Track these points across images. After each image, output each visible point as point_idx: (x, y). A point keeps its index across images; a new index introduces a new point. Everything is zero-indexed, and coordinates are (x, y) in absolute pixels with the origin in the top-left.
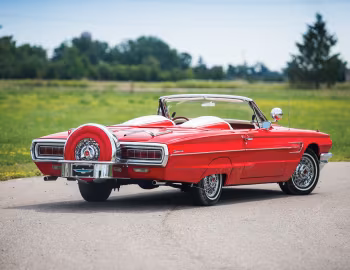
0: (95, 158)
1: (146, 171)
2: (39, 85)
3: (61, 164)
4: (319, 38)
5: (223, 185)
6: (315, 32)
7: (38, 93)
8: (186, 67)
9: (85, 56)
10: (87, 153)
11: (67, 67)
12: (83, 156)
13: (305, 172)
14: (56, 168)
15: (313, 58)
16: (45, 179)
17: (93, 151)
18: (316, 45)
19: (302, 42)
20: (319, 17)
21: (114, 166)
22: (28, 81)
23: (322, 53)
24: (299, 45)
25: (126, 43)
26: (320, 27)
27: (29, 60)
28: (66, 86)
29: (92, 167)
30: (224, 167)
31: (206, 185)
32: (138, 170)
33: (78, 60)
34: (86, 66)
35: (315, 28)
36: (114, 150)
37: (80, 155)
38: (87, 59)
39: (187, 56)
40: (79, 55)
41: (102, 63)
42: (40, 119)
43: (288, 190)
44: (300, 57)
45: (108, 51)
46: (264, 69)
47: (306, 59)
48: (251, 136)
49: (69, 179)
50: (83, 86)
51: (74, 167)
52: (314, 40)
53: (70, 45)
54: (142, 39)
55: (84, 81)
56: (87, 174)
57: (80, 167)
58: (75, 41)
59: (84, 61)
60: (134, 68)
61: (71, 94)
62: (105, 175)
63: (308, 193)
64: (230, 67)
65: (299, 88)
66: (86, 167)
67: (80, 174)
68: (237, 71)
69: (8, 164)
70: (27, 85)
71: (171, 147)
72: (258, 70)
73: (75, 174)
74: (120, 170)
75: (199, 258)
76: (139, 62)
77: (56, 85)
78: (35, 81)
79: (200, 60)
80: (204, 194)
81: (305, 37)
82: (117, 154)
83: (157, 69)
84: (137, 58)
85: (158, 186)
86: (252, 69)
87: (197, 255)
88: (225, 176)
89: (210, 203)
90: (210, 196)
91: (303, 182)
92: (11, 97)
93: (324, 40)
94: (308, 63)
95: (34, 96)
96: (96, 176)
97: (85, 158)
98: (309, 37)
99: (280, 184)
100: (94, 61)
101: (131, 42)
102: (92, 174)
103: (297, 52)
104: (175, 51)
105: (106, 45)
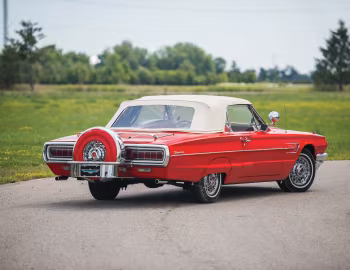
0: (101, 159)
1: (149, 171)
2: (79, 90)
3: (70, 165)
4: (342, 43)
5: (223, 183)
6: (338, 37)
7: (77, 98)
8: (220, 71)
9: (126, 62)
10: (94, 155)
11: (110, 72)
12: (90, 157)
13: (302, 170)
14: (66, 168)
15: (336, 62)
16: (57, 179)
17: (100, 152)
18: (339, 51)
19: (325, 46)
20: (342, 24)
21: (119, 166)
22: (71, 86)
23: (345, 57)
24: (323, 50)
25: (164, 50)
26: (342, 32)
27: (73, 67)
28: (105, 90)
29: (99, 168)
30: (223, 166)
31: (205, 183)
32: (141, 170)
33: (120, 66)
34: (127, 72)
35: (338, 34)
36: (119, 152)
37: (87, 156)
38: (128, 64)
39: (221, 61)
40: (121, 60)
41: (141, 69)
42: (74, 123)
43: (286, 188)
44: (323, 61)
45: (147, 57)
46: (294, 73)
47: (330, 63)
48: (249, 137)
49: (79, 179)
50: (120, 91)
51: (82, 168)
52: (337, 45)
53: (112, 52)
54: (178, 46)
55: (121, 86)
56: (94, 174)
57: (88, 168)
58: (117, 49)
59: (125, 67)
60: (172, 73)
61: (108, 98)
62: (110, 175)
63: (304, 190)
64: (262, 71)
65: (323, 90)
66: (93, 168)
67: (87, 174)
68: (268, 74)
69: (34, 165)
70: (69, 90)
71: (172, 148)
72: (288, 73)
73: (83, 174)
74: (124, 170)
75: (186, 253)
76: (176, 67)
77: (96, 90)
78: (77, 86)
79: (234, 65)
80: (204, 192)
81: (329, 42)
82: (122, 155)
83: (193, 73)
84: (173, 64)
85: (162, 185)
86: (283, 72)
87: (185, 249)
88: (224, 175)
89: (210, 201)
90: (210, 194)
91: (300, 180)
92: (52, 102)
93: (347, 44)
94: (332, 67)
95: (73, 101)
96: (103, 176)
97: (92, 160)
98: (333, 42)
99: (279, 182)
100: (134, 67)
101: (168, 49)
102: (98, 174)
103: (321, 56)
104: (210, 57)
105: (146, 51)
